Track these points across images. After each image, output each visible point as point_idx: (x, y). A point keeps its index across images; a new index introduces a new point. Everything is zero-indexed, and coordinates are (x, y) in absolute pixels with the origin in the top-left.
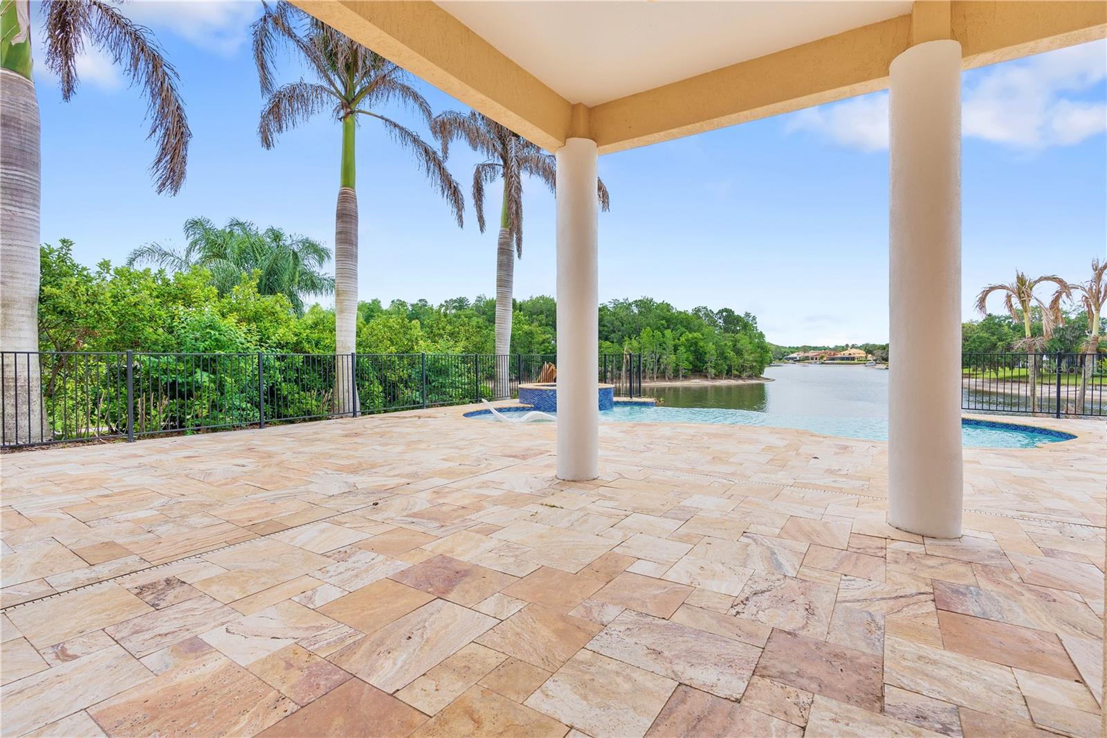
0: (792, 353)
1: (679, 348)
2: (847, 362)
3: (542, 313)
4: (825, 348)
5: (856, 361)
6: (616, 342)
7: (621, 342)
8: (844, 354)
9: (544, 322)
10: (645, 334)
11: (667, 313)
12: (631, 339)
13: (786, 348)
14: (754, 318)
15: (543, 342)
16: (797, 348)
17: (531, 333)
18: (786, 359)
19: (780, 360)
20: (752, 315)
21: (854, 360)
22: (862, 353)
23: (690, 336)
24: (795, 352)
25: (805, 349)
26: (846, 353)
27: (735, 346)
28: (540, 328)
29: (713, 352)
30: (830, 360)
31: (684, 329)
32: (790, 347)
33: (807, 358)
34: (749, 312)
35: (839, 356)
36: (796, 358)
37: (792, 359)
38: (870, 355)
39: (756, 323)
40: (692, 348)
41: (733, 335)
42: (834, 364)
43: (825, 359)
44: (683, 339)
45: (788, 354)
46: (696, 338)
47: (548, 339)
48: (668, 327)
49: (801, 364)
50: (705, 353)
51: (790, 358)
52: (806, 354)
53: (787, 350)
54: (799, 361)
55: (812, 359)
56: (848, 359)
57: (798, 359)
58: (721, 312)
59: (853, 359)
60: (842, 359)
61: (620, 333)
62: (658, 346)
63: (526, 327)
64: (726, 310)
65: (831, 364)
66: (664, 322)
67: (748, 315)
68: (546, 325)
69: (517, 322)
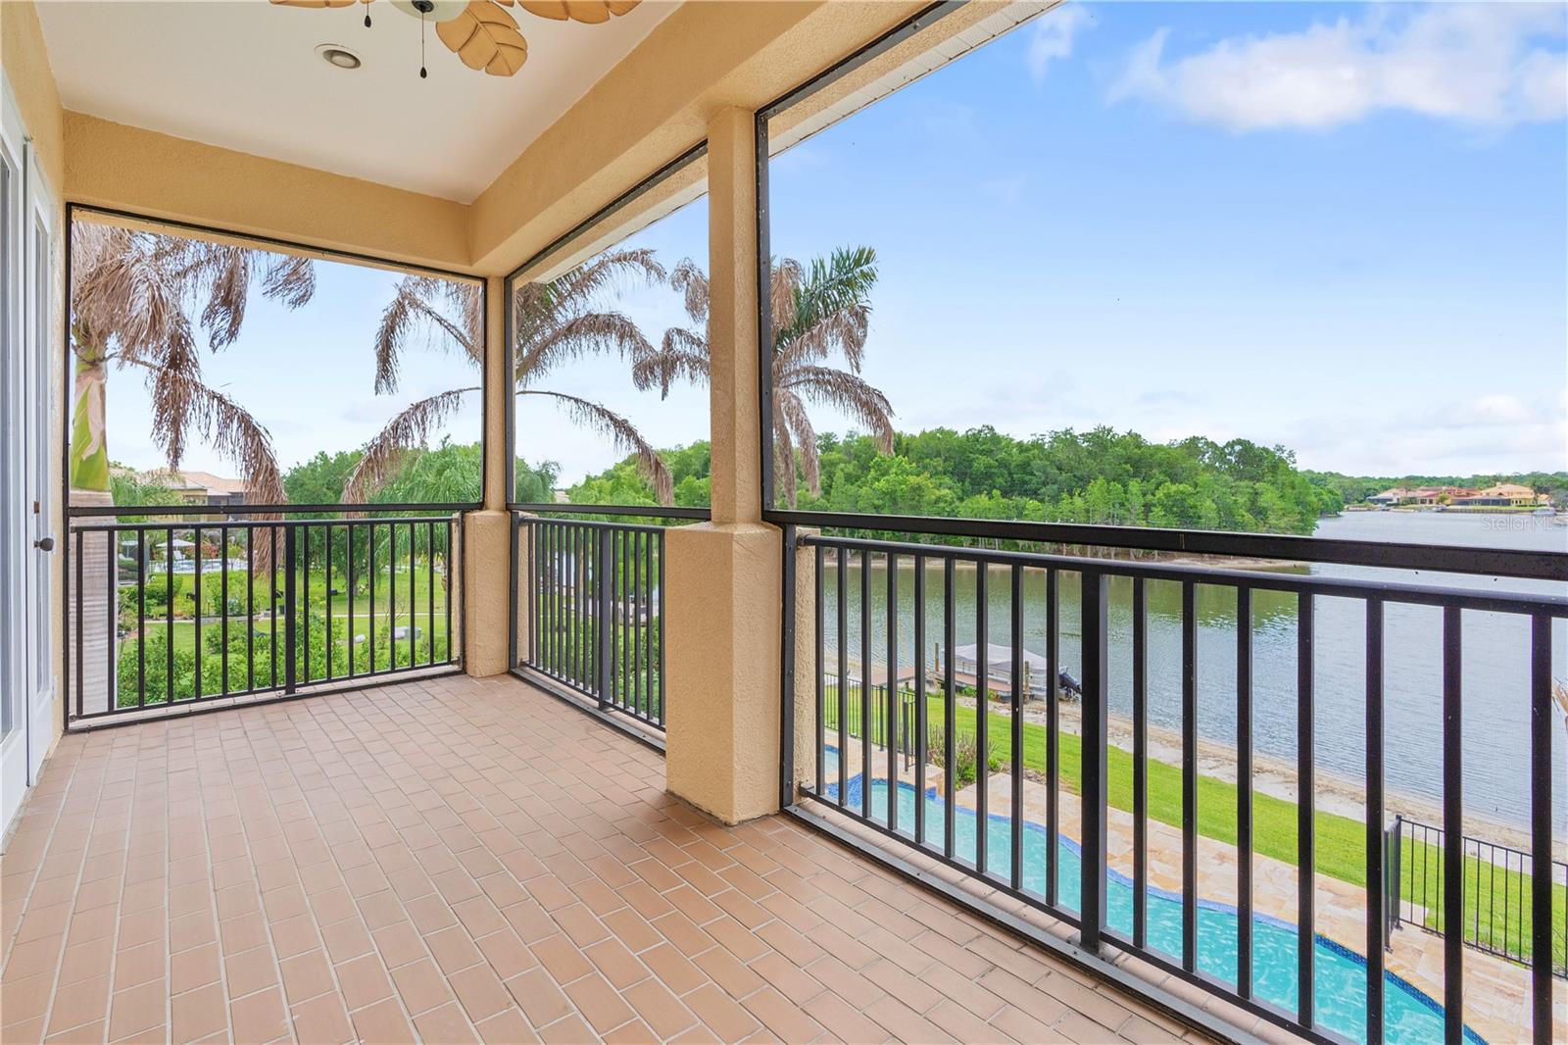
0: (1386, 489)
1: (1153, 509)
2: (1495, 507)
3: (938, 455)
4: (1451, 481)
5: (1513, 507)
6: (1049, 501)
7: (1056, 499)
8: (1488, 494)
9: (940, 469)
10: (1096, 488)
11: (1136, 450)
12: (1071, 495)
13: (1374, 479)
14: (1291, 454)
15: (937, 501)
16: (1396, 480)
17: (919, 488)
18: (1372, 501)
19: (1361, 502)
20: (1287, 449)
21: (1509, 505)
22: (1527, 493)
23: (1174, 488)
24: (1390, 488)
25: (1411, 482)
26: (1493, 492)
27: (1253, 502)
28: (933, 480)
29: (1213, 515)
30: (1459, 504)
31: (1162, 477)
32: (1381, 478)
33: (1412, 501)
34: (1281, 445)
35: (1477, 497)
36: (1391, 500)
37: (1384, 501)
38: (1544, 496)
39: (1294, 463)
40: (1175, 509)
41: (1251, 484)
42: (1466, 511)
43: (1448, 502)
44: (1160, 494)
45: (1376, 492)
46: (1182, 493)
47: (944, 496)
48: (1135, 476)
49: (1401, 509)
50: (1199, 517)
51: (1379, 501)
52: (1411, 494)
53: (1371, 485)
54: (1396, 505)
55: (1423, 502)
56: (1496, 502)
57: (1395, 501)
58: (1231, 445)
59: (1508, 502)
60: (1485, 502)
61: (1055, 487)
62: (1117, 506)
63: (913, 479)
64: (1239, 442)
65: (1461, 511)
66: (1128, 466)
67: (1280, 449)
68: (945, 474)
69: (899, 472)
